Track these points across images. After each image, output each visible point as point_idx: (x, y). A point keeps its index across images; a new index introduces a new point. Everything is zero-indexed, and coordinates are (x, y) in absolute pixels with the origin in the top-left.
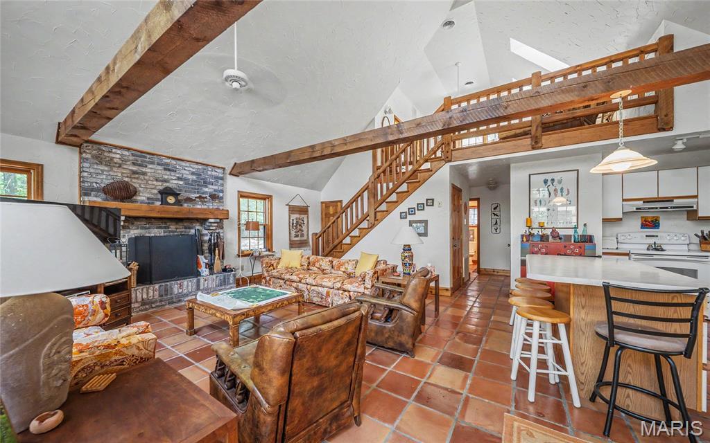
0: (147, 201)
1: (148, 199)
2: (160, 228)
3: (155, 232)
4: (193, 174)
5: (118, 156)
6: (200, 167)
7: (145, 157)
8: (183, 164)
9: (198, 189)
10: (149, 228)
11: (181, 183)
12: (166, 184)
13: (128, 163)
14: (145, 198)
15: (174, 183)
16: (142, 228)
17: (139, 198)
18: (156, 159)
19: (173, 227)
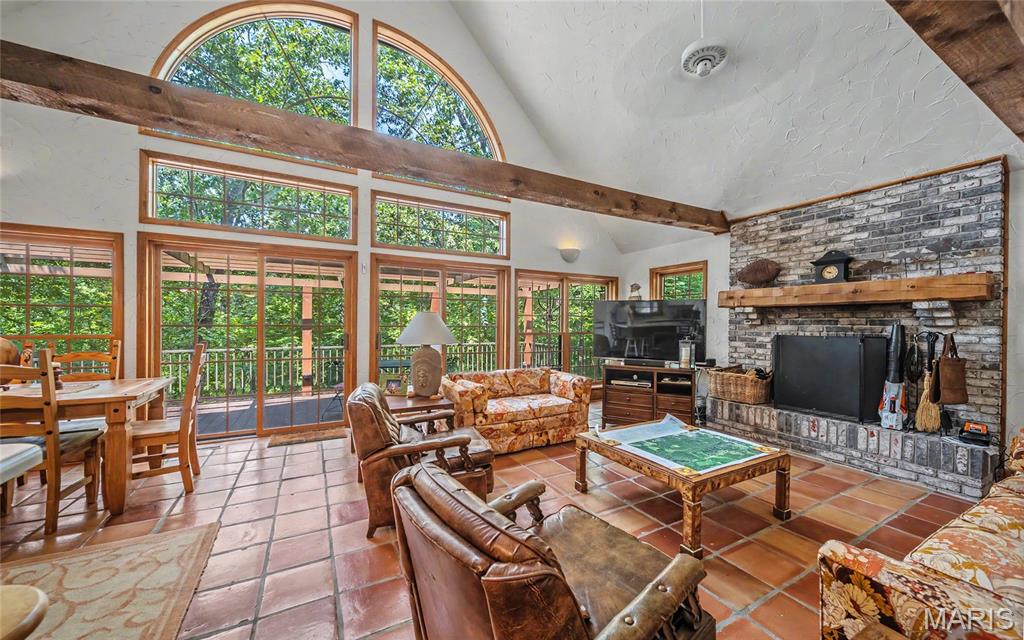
0: (801, 281)
1: (802, 277)
2: (819, 322)
3: (812, 330)
4: (893, 208)
5: (764, 227)
6: (916, 186)
7: (800, 213)
8: (870, 197)
9: (907, 237)
10: (802, 323)
11: (865, 235)
12: (831, 247)
13: (776, 231)
14: (796, 277)
15: (847, 239)
16: (794, 323)
17: (788, 278)
18: (815, 210)
19: (844, 322)
